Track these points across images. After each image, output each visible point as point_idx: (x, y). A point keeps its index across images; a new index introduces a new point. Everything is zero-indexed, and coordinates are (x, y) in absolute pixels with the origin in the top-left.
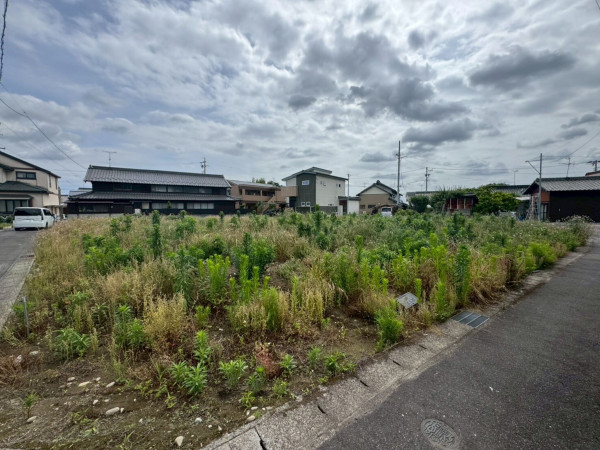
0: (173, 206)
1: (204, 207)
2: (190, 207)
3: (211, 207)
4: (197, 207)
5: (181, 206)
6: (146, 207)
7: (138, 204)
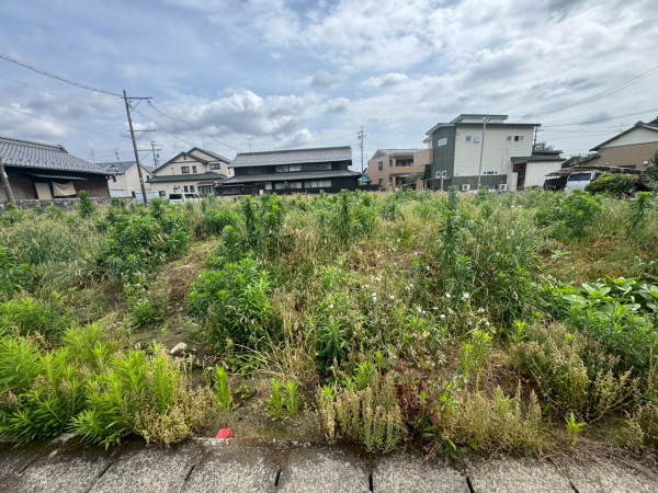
0: (292, 186)
1: (321, 185)
2: (307, 186)
3: (328, 184)
4: (314, 185)
5: (299, 186)
6: (269, 187)
7: (261, 185)
